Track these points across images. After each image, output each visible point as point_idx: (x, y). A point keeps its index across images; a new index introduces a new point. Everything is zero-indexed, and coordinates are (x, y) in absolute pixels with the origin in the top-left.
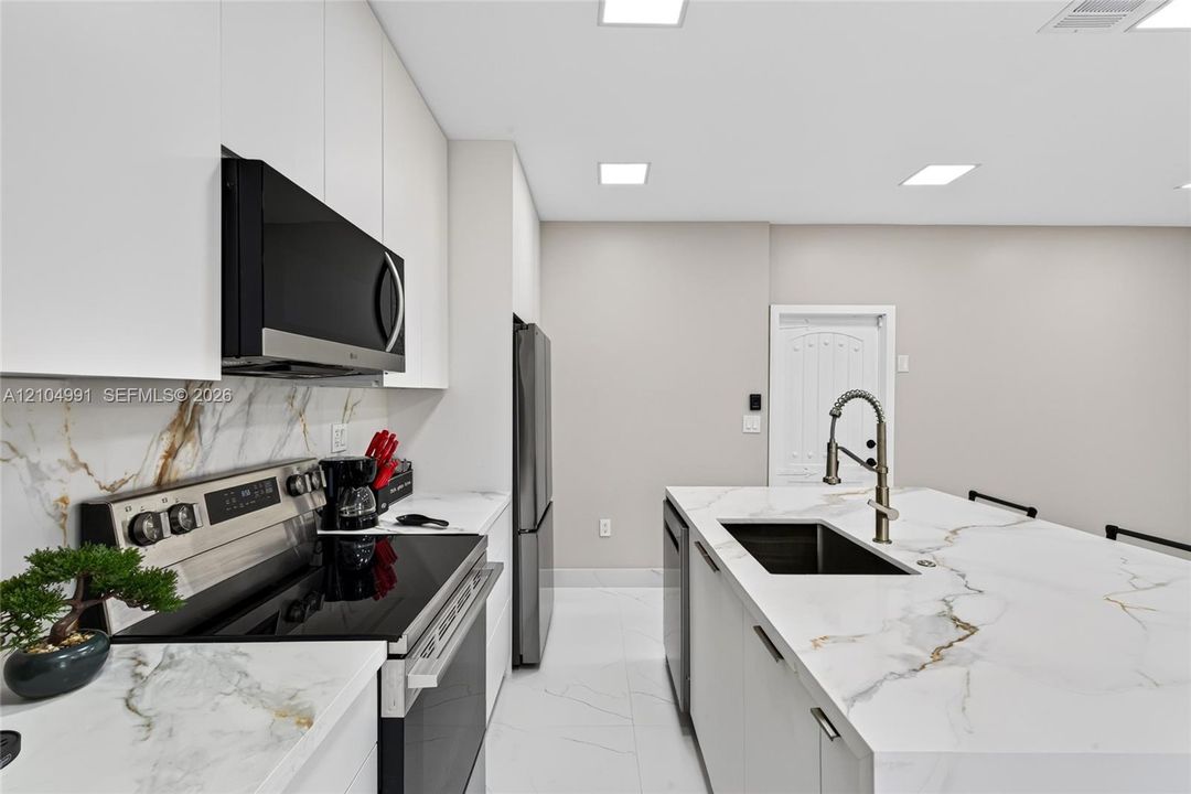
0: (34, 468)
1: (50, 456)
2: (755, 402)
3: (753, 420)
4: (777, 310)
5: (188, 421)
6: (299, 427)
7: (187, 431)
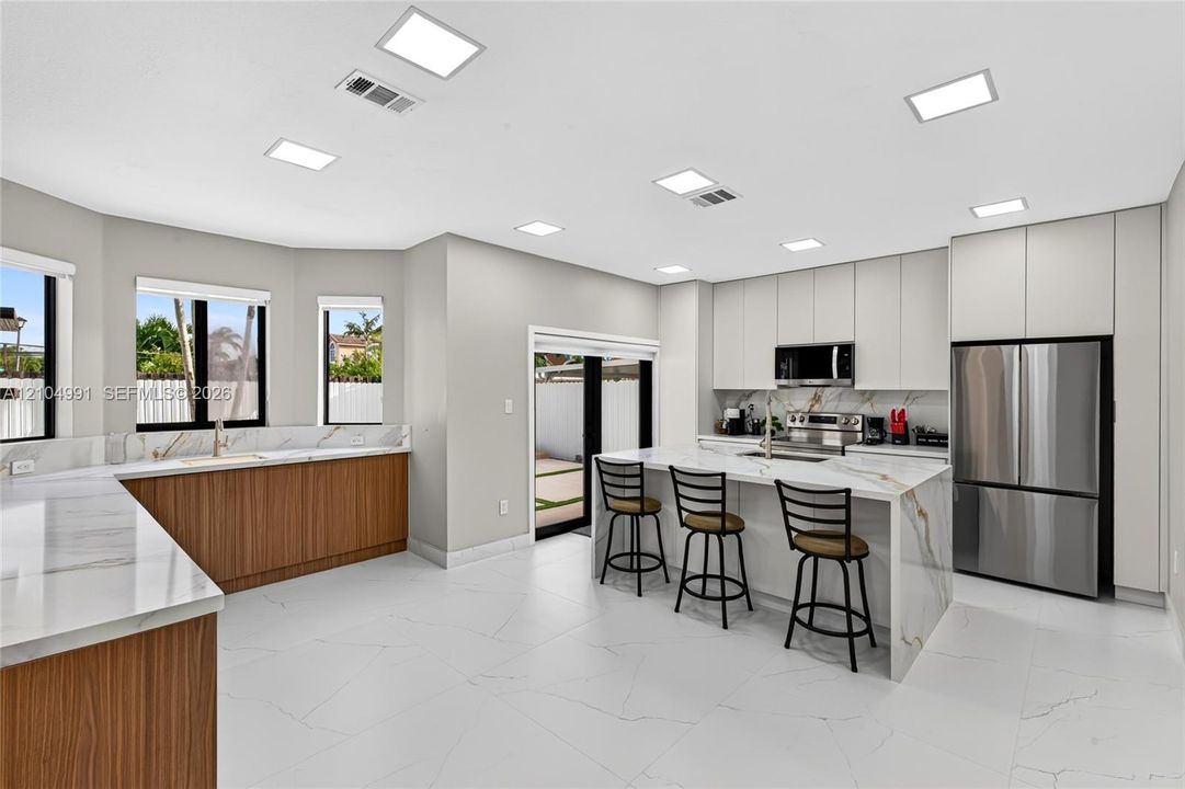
5: (817, 399)
6: (868, 404)
7: (817, 401)
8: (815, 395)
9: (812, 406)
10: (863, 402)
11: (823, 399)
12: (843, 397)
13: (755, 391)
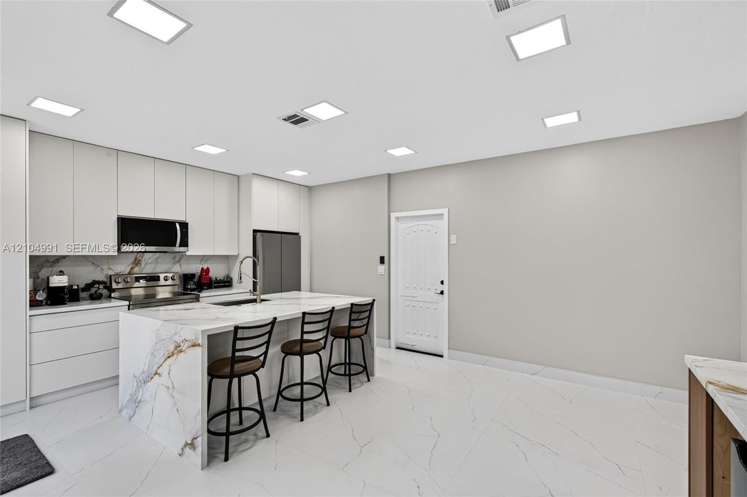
0: (102, 269)
1: (105, 267)
2: (382, 260)
3: (382, 269)
4: (393, 215)
5: (137, 262)
6: (178, 265)
7: (137, 265)
8: (136, 259)
9: (132, 268)
10: (175, 264)
11: (143, 263)
12: (159, 260)
13: (64, 257)
